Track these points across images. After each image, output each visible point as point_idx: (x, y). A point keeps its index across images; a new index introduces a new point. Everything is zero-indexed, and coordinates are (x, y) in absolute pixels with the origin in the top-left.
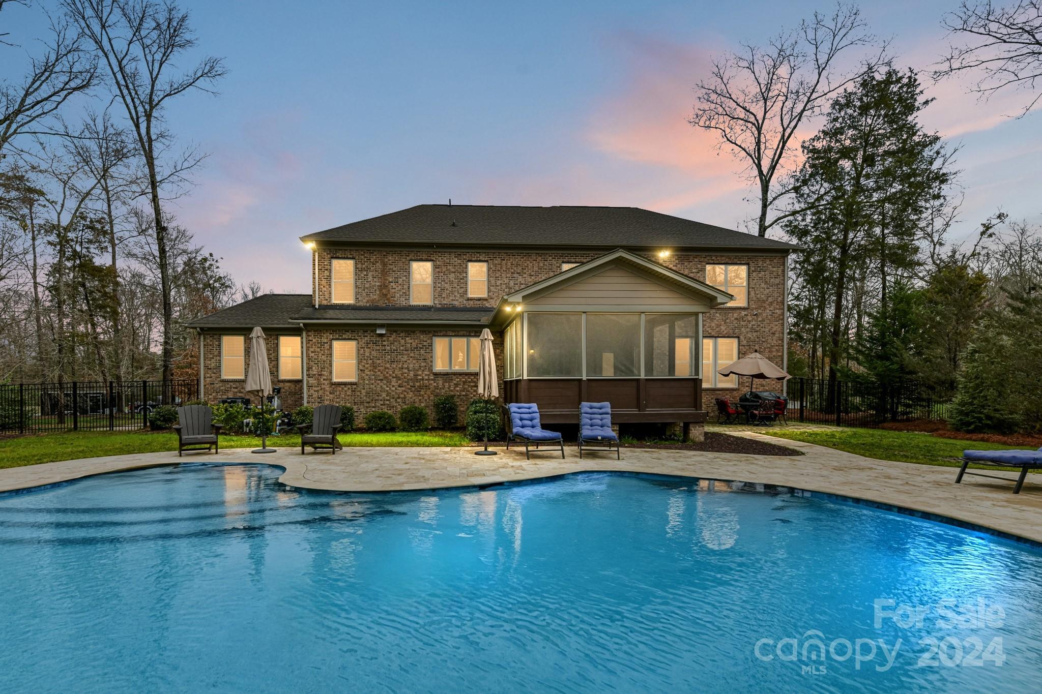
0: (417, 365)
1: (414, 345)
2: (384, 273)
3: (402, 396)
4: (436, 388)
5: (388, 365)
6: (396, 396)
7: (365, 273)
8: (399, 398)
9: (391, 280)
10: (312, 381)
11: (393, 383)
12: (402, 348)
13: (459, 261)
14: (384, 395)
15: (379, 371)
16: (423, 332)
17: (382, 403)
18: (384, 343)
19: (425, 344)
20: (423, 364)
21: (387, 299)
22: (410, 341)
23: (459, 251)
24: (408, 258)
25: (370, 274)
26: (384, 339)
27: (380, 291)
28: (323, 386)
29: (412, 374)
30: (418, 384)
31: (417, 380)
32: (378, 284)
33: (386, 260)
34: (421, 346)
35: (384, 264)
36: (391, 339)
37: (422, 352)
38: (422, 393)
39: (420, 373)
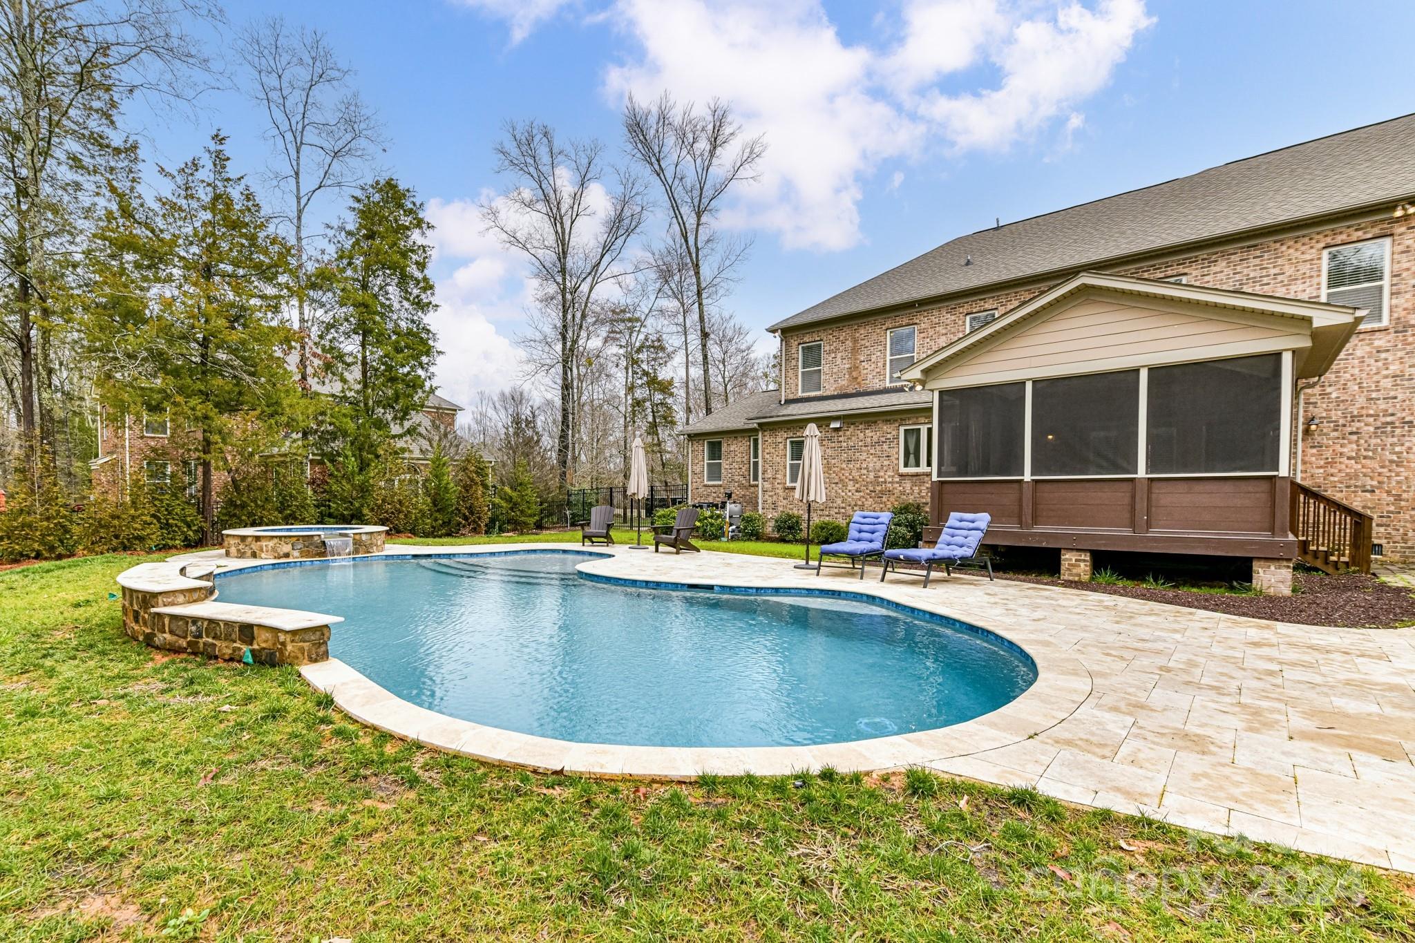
0: (878, 465)
1: (875, 438)
2: (855, 351)
3: (860, 503)
4: (903, 493)
5: (844, 466)
6: (853, 503)
7: (833, 355)
8: (856, 505)
9: (862, 359)
10: (767, 485)
11: (849, 488)
12: (860, 444)
13: (953, 318)
14: (839, 501)
15: (834, 472)
16: (887, 421)
17: (836, 510)
18: (840, 439)
19: (889, 436)
20: (886, 463)
21: (858, 383)
22: (870, 434)
23: (952, 304)
24: (884, 327)
25: (839, 355)
26: (841, 433)
27: (850, 374)
28: (777, 491)
29: (872, 475)
30: (879, 488)
31: (878, 484)
32: (847, 366)
33: (857, 335)
34: (883, 439)
35: (855, 341)
36: (848, 433)
37: (885, 447)
38: (884, 499)
39: (882, 474)
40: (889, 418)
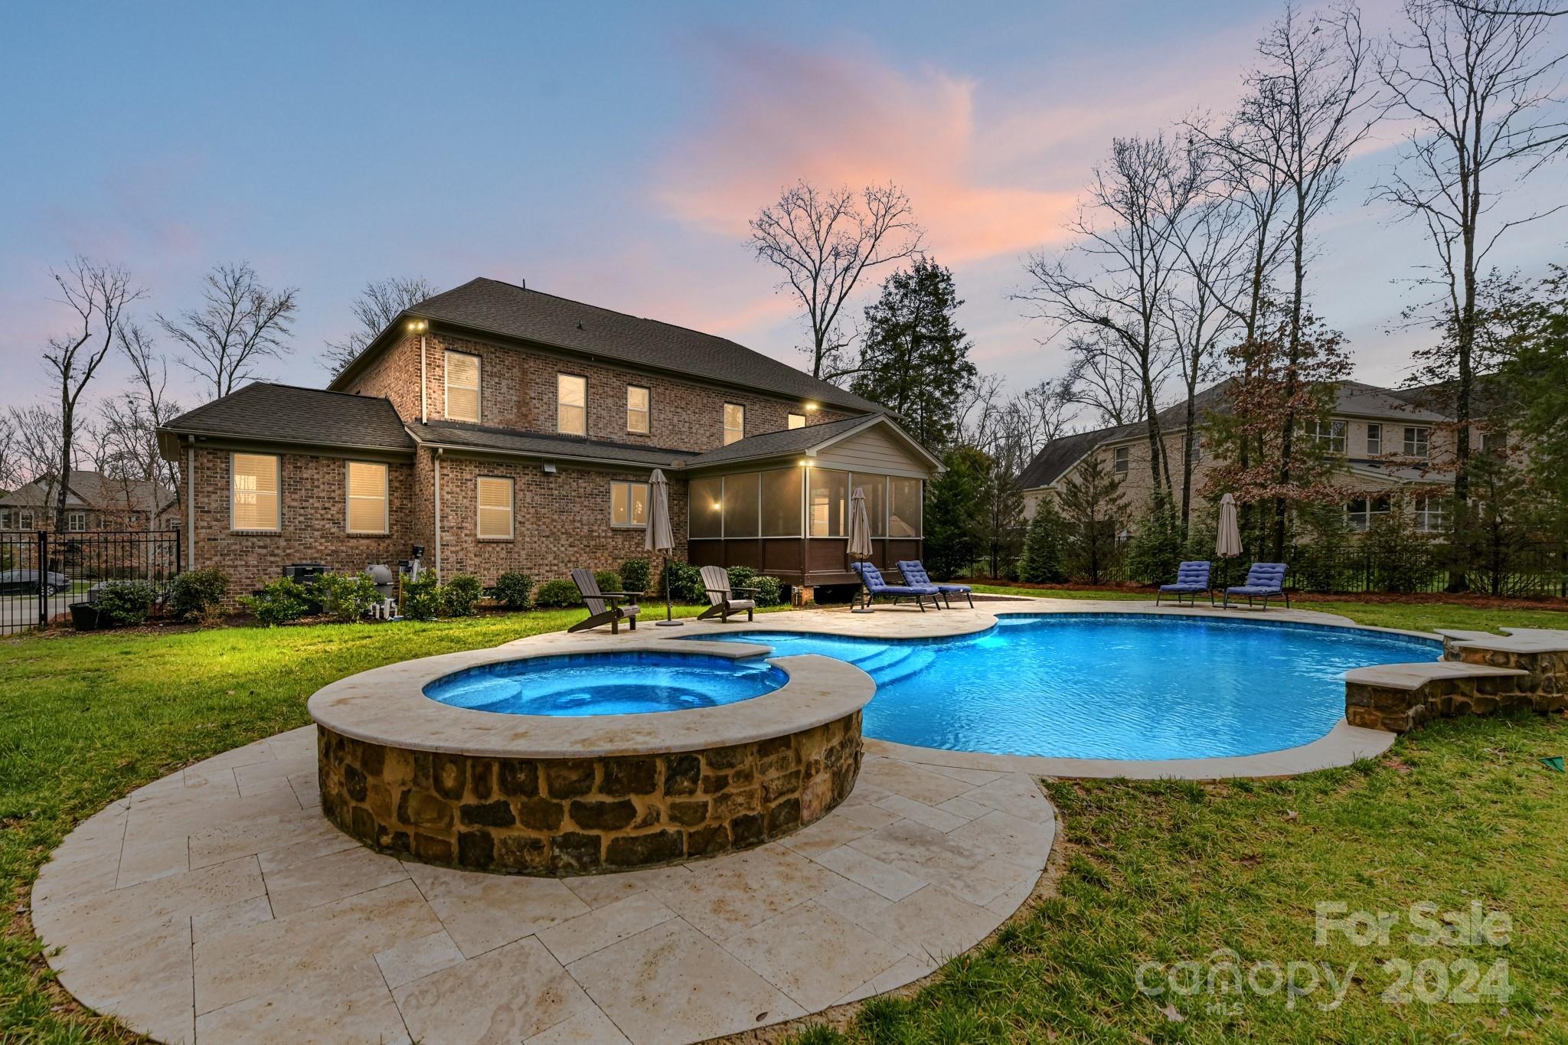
0: (592, 518)
1: (589, 490)
2: (524, 383)
3: (573, 559)
4: (615, 548)
5: (556, 517)
6: (566, 559)
7: (497, 380)
8: (569, 562)
9: (533, 395)
10: (448, 537)
11: (562, 542)
12: (573, 494)
13: (618, 383)
14: (550, 558)
15: (544, 523)
16: (600, 474)
17: (548, 568)
18: (552, 486)
19: (602, 489)
20: (600, 517)
21: (529, 422)
22: (584, 485)
23: (619, 370)
24: (556, 368)
25: (504, 383)
26: (551, 479)
27: (519, 408)
28: (465, 545)
29: (586, 529)
30: (593, 543)
31: (593, 538)
32: (515, 398)
33: (526, 366)
34: (596, 492)
35: (524, 372)
36: (560, 480)
37: (599, 500)
38: (598, 555)
39: (596, 528)
40: (602, 470)
